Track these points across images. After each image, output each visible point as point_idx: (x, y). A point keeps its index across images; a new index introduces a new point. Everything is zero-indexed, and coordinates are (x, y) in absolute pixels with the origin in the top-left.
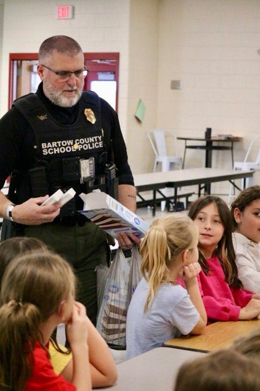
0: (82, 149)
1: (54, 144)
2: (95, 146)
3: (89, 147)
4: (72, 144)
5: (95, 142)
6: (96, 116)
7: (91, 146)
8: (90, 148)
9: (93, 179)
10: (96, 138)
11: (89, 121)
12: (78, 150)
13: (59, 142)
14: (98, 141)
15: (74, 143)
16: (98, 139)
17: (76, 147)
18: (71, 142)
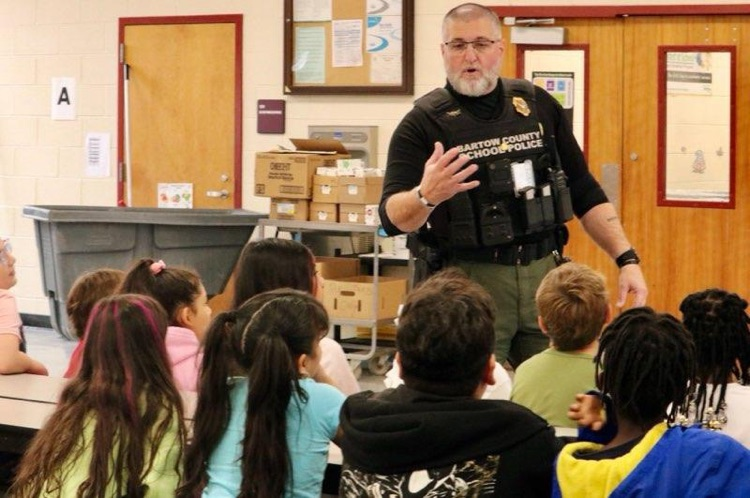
0: (513, 150)
1: (474, 146)
2: (530, 145)
3: (522, 147)
4: (498, 143)
5: (531, 140)
6: (530, 106)
7: (526, 145)
8: (525, 148)
9: (532, 188)
10: (531, 134)
11: (519, 113)
12: (507, 151)
13: (480, 143)
14: (535, 138)
15: (501, 142)
16: (534, 136)
17: (505, 147)
18: (496, 141)
